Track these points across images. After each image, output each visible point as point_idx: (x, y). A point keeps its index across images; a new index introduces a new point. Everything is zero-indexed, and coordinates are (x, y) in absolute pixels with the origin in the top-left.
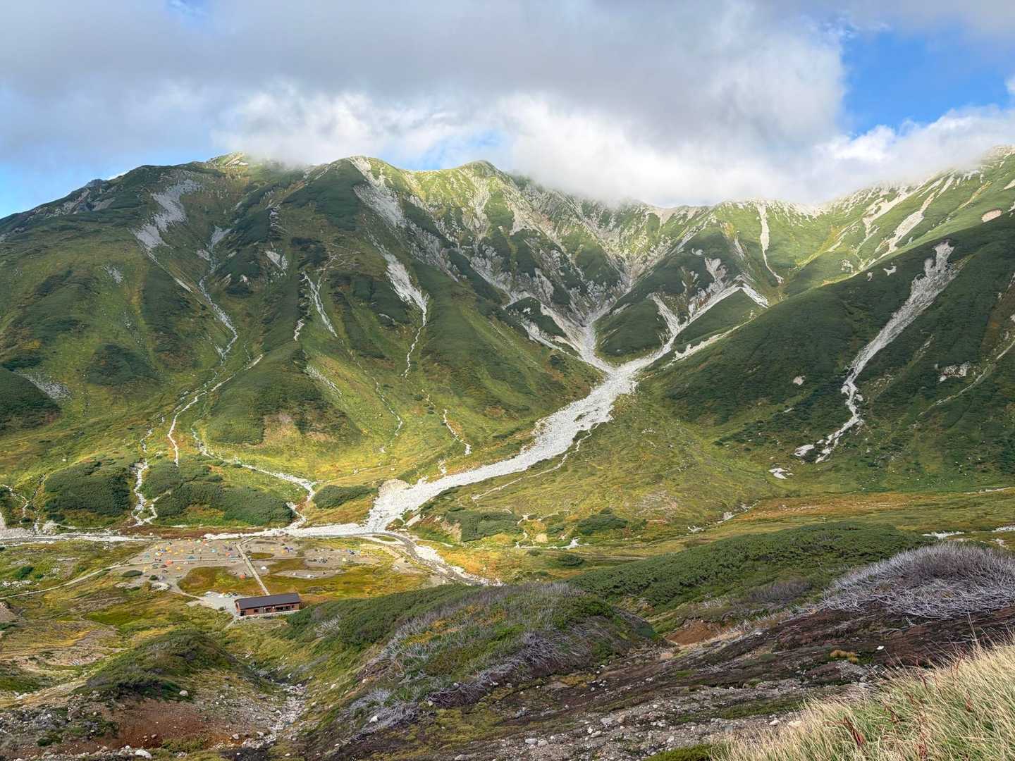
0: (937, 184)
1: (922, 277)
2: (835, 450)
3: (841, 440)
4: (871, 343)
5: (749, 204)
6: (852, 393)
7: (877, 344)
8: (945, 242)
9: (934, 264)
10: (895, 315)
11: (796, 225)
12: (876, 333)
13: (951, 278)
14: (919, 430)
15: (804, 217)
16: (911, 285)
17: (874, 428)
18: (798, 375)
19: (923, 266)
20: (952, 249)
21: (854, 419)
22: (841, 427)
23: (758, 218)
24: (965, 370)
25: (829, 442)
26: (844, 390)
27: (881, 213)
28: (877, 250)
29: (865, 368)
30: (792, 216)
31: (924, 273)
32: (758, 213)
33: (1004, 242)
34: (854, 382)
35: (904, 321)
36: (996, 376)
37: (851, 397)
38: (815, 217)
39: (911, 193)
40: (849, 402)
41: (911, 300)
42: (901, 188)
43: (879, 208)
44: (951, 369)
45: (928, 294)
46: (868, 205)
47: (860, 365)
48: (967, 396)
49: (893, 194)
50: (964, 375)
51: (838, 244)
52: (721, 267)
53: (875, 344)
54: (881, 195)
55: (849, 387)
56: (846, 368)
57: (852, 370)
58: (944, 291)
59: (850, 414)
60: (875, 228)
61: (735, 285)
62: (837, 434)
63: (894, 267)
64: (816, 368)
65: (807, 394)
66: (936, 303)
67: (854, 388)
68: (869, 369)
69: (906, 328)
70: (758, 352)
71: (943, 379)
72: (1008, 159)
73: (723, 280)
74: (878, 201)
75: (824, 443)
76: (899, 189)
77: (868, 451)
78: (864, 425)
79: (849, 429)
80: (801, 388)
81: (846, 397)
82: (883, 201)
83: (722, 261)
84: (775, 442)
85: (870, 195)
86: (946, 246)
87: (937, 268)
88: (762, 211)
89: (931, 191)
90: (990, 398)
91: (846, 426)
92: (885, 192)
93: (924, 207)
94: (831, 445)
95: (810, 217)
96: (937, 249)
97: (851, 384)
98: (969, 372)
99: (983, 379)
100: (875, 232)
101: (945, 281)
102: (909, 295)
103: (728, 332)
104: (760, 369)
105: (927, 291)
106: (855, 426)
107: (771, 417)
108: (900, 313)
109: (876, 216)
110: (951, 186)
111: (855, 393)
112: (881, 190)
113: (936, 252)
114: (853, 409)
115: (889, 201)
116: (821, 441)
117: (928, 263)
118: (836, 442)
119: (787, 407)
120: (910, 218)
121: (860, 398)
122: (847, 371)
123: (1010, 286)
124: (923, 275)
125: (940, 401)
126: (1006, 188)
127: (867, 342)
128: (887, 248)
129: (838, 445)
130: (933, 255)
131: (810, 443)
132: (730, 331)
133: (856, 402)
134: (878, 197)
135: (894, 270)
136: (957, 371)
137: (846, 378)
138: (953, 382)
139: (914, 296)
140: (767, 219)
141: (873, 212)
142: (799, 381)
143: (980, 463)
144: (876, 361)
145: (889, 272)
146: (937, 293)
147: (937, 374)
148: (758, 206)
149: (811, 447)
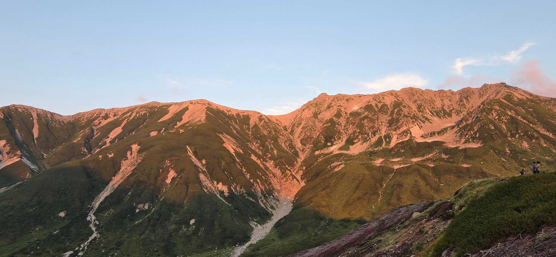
0: (128, 114)
1: (126, 160)
2: (85, 253)
3: (88, 246)
4: (102, 193)
5: (26, 110)
6: (93, 220)
7: (105, 193)
8: (136, 144)
9: (131, 154)
10: (113, 178)
11: (55, 125)
12: (104, 187)
13: (139, 161)
14: (128, 237)
15: (60, 122)
16: (121, 163)
17: (106, 238)
18: (61, 211)
19: (126, 154)
20: (139, 147)
21: (95, 235)
22: (88, 240)
23: (31, 118)
24: (147, 206)
25: (81, 248)
26: (88, 218)
27: (101, 125)
28: (100, 144)
29: (99, 206)
30: (52, 120)
31: (127, 158)
32: (32, 116)
33: (161, 146)
34: (94, 214)
35: (118, 181)
36: (161, 208)
37: (92, 223)
38: (66, 122)
39: (116, 118)
40: (91, 226)
41: (121, 171)
42: (111, 114)
43: (100, 123)
44: (141, 206)
45: (129, 168)
46: (94, 120)
47: (96, 204)
48: (149, 219)
49: (106, 117)
50: (147, 209)
51: (79, 139)
52: (7, 146)
53: (103, 194)
54: (101, 116)
55: (91, 217)
56: (89, 206)
57: (92, 208)
58: (137, 167)
59: (93, 232)
60: (99, 132)
61: (16, 157)
62: (86, 243)
63: (113, 154)
64: (72, 207)
65: (67, 222)
66: (133, 173)
67: (94, 218)
68: (101, 206)
69: (119, 185)
70: (35, 198)
71: (137, 211)
72: (158, 108)
73: (8, 153)
74: (99, 119)
75: (79, 249)
76: (110, 114)
77: (103, 251)
78: (100, 237)
79: (93, 240)
80: (63, 218)
81: (90, 222)
82: (102, 119)
83: (7, 141)
84: (49, 252)
85: (95, 115)
86: (136, 145)
87: (133, 156)
88: (35, 115)
89: (125, 118)
90: (159, 219)
91: (91, 239)
92: (103, 115)
93: (122, 125)
94: (83, 250)
95: (63, 122)
96: (132, 146)
97: (92, 215)
98: (149, 207)
99: (155, 210)
100: (98, 134)
101: (136, 162)
102: (119, 169)
103: (12, 186)
104: (37, 208)
105: (128, 166)
106: (95, 238)
107: (45, 237)
108: (116, 177)
109: (99, 126)
110: (134, 117)
111: (95, 220)
112: (101, 113)
113: (132, 148)
114: (94, 229)
115: (105, 119)
116: (77, 249)
117: (129, 153)
118: (86, 248)
119: (55, 230)
120: (116, 129)
121: (97, 223)
122: (90, 208)
123: (165, 166)
124: (127, 159)
125: (136, 222)
126: (158, 121)
127: (100, 192)
128: (105, 143)
129: (87, 250)
130: (131, 149)
131: (71, 250)
132: (14, 185)
133: (95, 225)
134: (99, 117)
135: (112, 155)
136: (144, 207)
137: (89, 212)
138: (142, 212)
139: (123, 168)
140: (37, 120)
141: (97, 124)
142: (62, 214)
143: (156, 251)
144: (105, 202)
145: (110, 156)
146: (133, 168)
147: (135, 208)
148: (32, 111)
149: (71, 252)
